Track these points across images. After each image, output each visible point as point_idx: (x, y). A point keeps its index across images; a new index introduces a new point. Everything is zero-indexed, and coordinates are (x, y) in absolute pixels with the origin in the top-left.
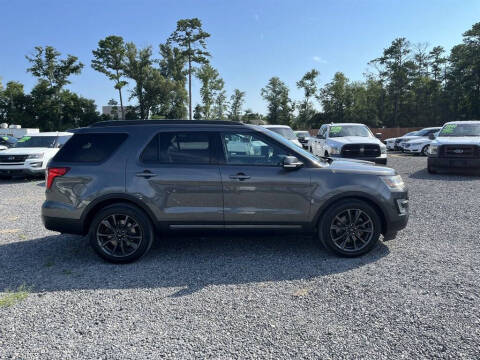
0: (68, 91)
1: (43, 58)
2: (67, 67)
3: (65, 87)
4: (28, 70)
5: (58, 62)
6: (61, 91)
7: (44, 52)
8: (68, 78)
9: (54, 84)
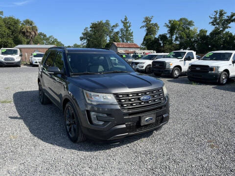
0: (228, 32)
1: (218, 16)
2: (229, 19)
3: (227, 30)
4: (210, 23)
5: (225, 17)
6: (224, 32)
7: (218, 13)
8: (229, 25)
9: (221, 29)
